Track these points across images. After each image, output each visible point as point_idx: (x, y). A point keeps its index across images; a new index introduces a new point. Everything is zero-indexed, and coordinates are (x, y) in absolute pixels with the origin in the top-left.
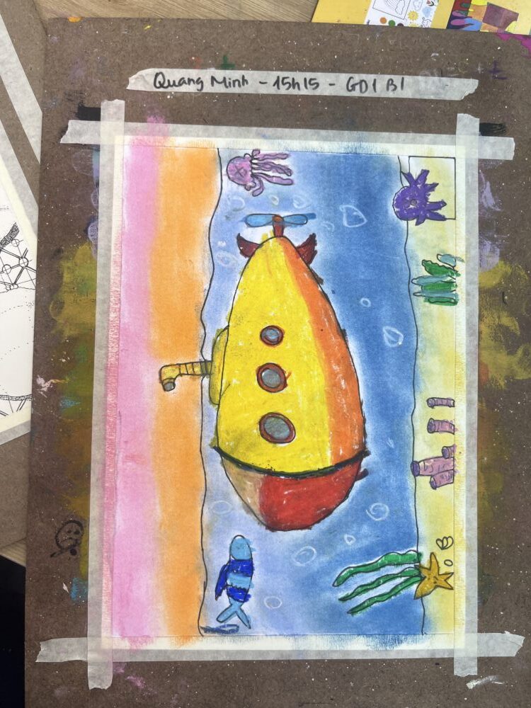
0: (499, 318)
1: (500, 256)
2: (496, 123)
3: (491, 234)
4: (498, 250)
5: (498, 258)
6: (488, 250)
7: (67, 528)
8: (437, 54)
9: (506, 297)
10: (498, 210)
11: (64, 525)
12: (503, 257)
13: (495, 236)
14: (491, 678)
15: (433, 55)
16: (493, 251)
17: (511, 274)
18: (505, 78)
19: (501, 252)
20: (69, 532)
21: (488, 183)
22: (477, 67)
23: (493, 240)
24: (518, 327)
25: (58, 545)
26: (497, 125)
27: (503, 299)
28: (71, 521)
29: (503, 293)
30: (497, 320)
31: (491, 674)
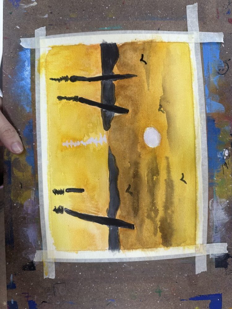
0: (23, 176)
1: (23, 206)
2: (27, 271)
3: (28, 217)
4: (24, 209)
5: (24, 205)
6: (29, 209)
7: (224, 72)
8: (57, 303)
9: (20, 186)
10: (25, 229)
11: (226, 73)
12: (22, 206)
13: (26, 215)
14: (26, 7)
15: (59, 303)
16: (27, 208)
17: (18, 197)
18: (23, 293)
19: (23, 208)
20: (223, 70)
21: (30, 241)
22: (37, 299)
23: (27, 213)
24: (14, 171)
25: (228, 64)
26: (27, 270)
27: (21, 185)
28: (222, 75)
29: (21, 188)
30: (24, 175)
31: (25, 8)
